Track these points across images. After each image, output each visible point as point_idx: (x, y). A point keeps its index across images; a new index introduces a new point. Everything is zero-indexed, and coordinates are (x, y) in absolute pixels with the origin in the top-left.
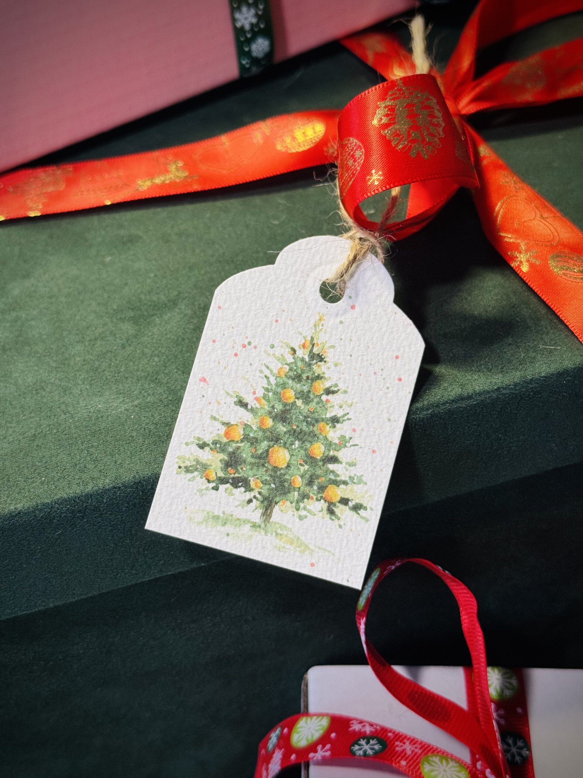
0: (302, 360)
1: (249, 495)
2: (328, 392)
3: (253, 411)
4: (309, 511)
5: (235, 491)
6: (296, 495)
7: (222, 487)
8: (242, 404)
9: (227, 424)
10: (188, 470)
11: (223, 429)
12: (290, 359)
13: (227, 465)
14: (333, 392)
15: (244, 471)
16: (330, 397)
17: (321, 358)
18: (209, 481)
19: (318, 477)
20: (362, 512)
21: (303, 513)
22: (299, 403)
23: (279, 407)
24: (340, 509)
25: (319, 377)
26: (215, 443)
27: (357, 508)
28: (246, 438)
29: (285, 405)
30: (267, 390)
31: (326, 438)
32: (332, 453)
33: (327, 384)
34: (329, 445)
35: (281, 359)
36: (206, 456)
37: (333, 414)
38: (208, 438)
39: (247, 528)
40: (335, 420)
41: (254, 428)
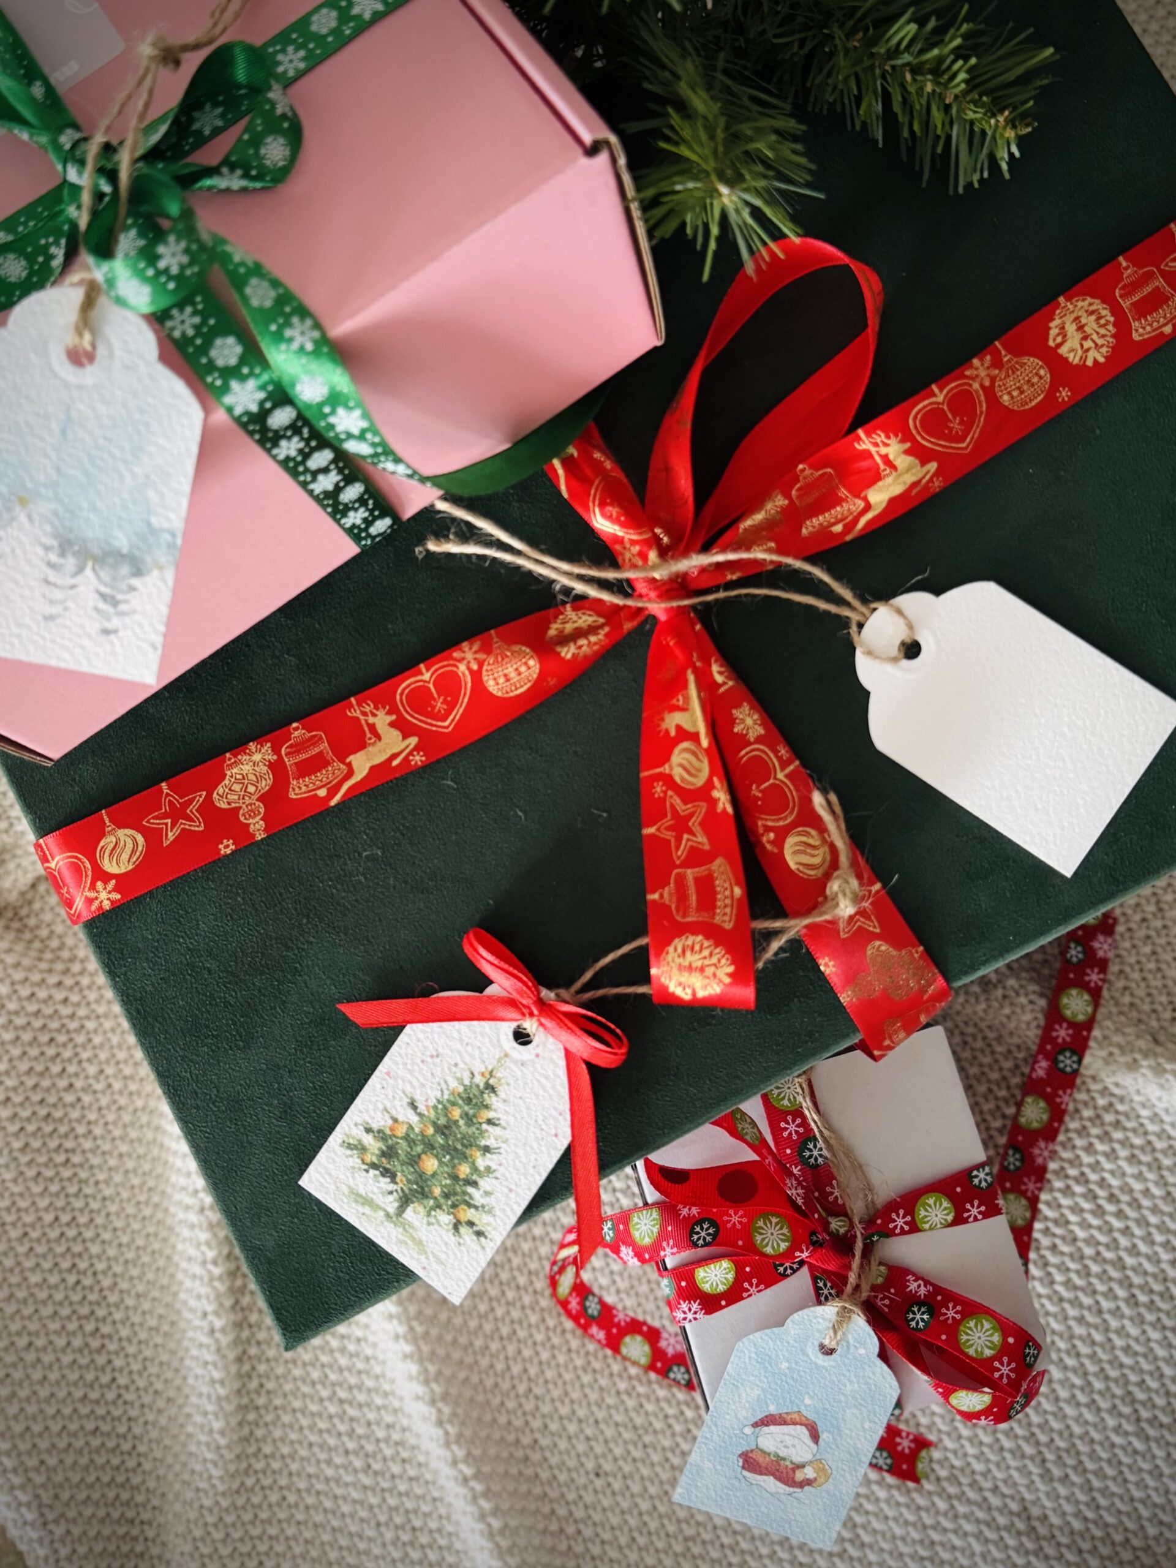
0: (478, 1086)
1: (392, 1187)
2: (490, 1122)
3: (420, 1115)
4: (438, 1222)
5: (381, 1179)
6: (431, 1202)
7: (372, 1172)
8: (413, 1105)
9: (395, 1120)
10: (350, 1146)
11: (390, 1122)
12: (467, 1082)
13: (384, 1154)
14: (494, 1124)
15: (395, 1165)
16: (490, 1128)
17: (492, 1089)
18: (363, 1162)
19: (455, 1194)
20: (482, 1239)
21: (432, 1220)
22: (461, 1122)
23: (442, 1121)
24: (464, 1230)
25: (487, 1107)
26: (379, 1131)
27: (479, 1234)
28: (406, 1137)
29: (449, 1120)
30: (439, 1102)
31: (473, 1163)
32: (474, 1177)
33: (491, 1115)
34: (475, 1169)
35: (460, 1081)
36: (368, 1140)
37: (488, 1143)
38: (375, 1126)
39: (382, 1213)
40: (487, 1149)
41: (417, 1130)
